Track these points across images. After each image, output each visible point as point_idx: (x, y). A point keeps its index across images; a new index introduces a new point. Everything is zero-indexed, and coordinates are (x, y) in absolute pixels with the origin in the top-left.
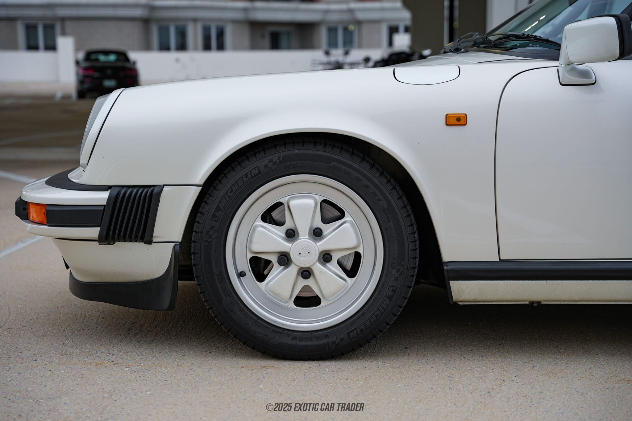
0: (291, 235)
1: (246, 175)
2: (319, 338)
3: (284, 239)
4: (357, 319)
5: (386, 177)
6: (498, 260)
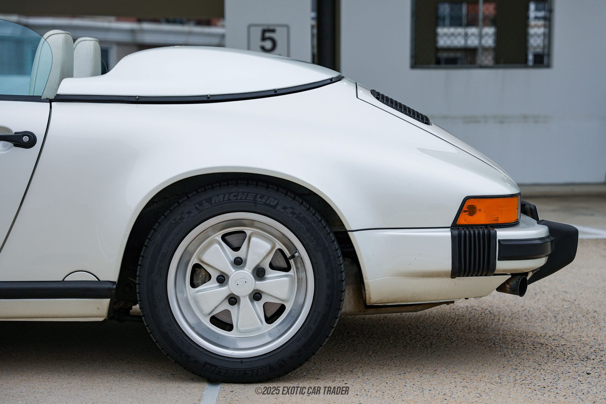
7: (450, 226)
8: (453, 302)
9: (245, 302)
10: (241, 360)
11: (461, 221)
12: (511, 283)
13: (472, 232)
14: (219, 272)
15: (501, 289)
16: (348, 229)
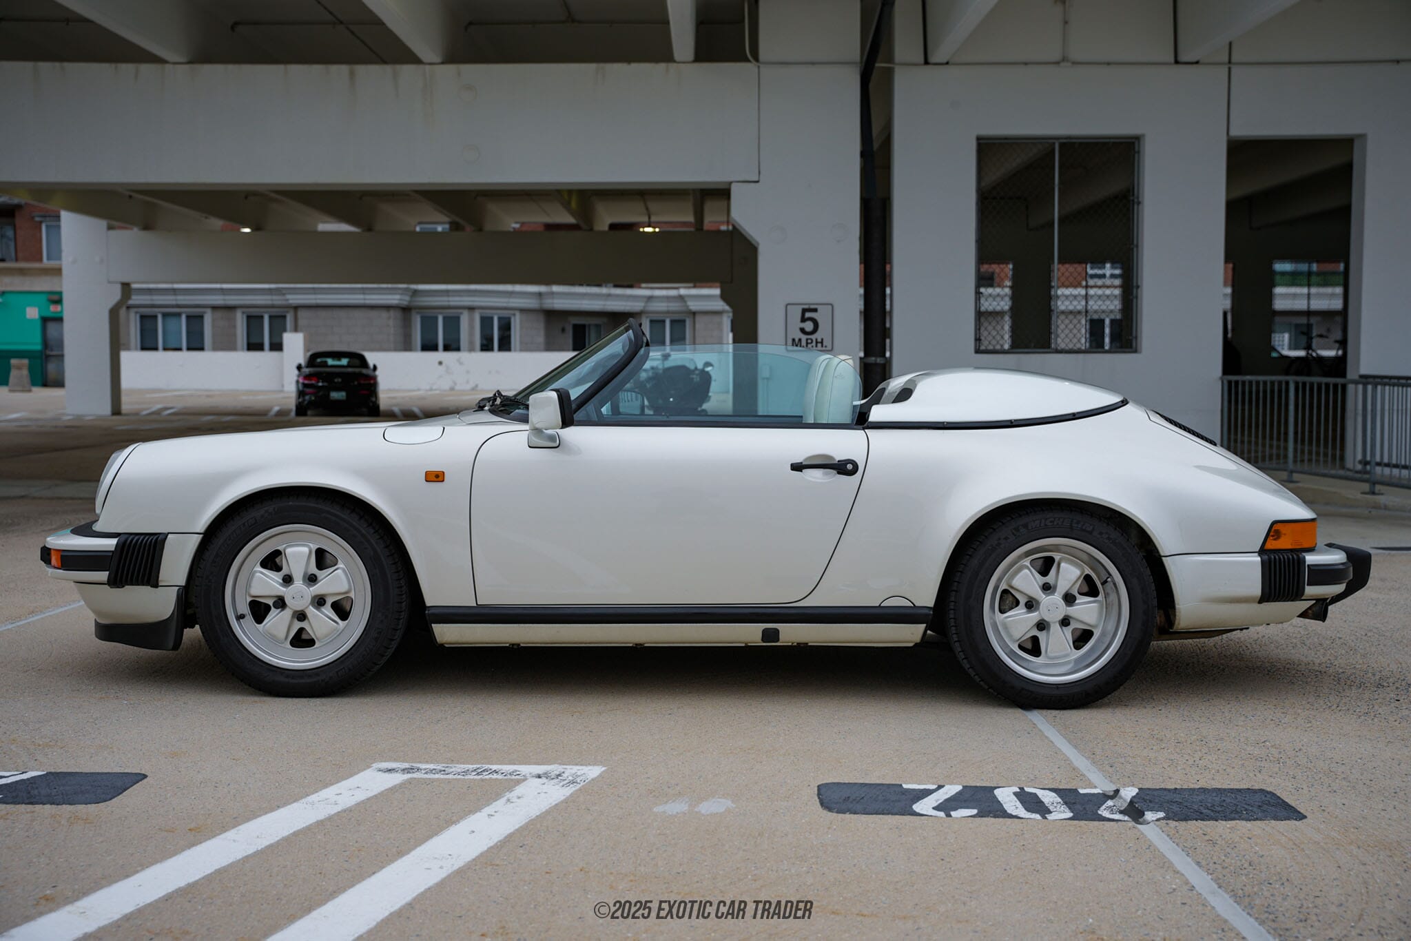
0: (288, 580)
1: (244, 524)
2: (310, 676)
3: (281, 585)
4: (345, 659)
5: (374, 528)
6: (475, 605)
7: (1258, 550)
8: (1248, 628)
9: (1055, 628)
10: (1057, 686)
11: (1268, 546)
12: (1314, 609)
13: (1282, 557)
14: (1026, 597)
15: (1304, 615)
16: (1162, 554)
